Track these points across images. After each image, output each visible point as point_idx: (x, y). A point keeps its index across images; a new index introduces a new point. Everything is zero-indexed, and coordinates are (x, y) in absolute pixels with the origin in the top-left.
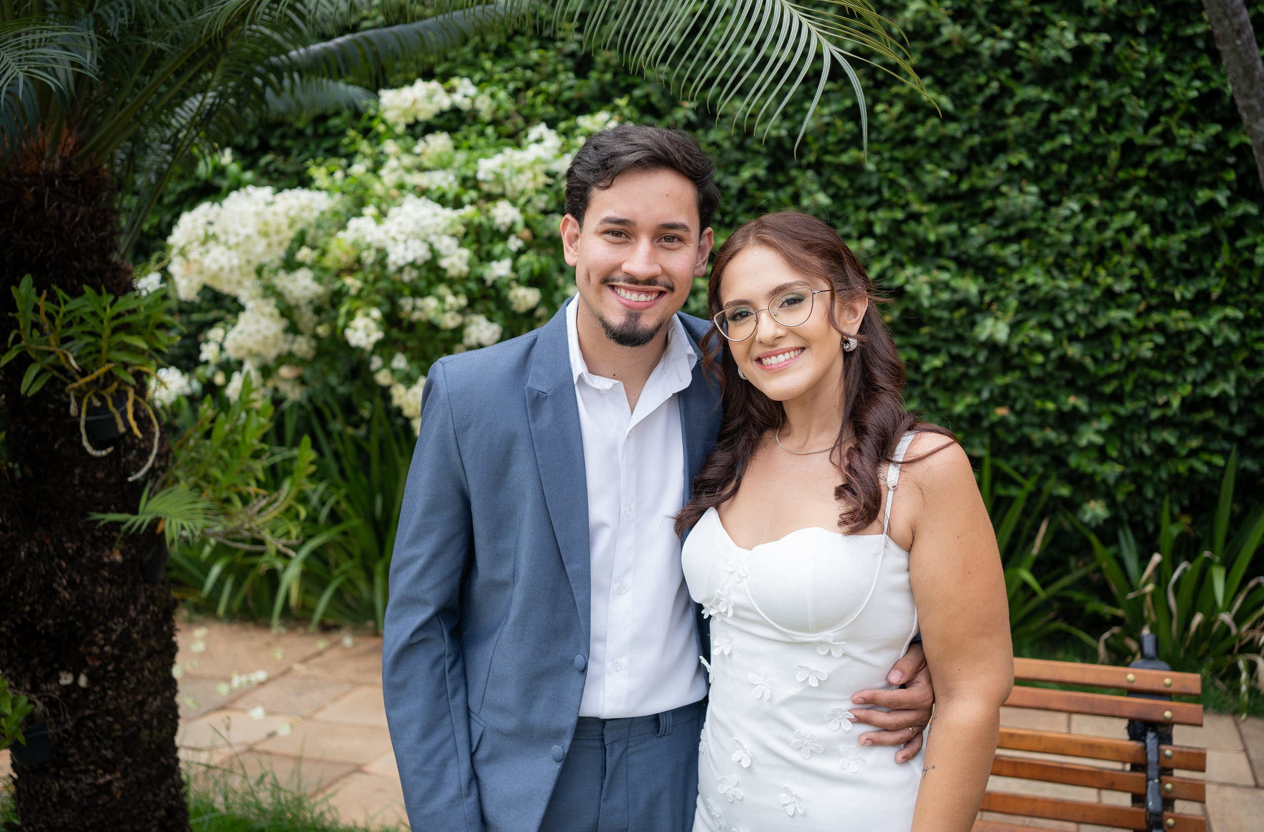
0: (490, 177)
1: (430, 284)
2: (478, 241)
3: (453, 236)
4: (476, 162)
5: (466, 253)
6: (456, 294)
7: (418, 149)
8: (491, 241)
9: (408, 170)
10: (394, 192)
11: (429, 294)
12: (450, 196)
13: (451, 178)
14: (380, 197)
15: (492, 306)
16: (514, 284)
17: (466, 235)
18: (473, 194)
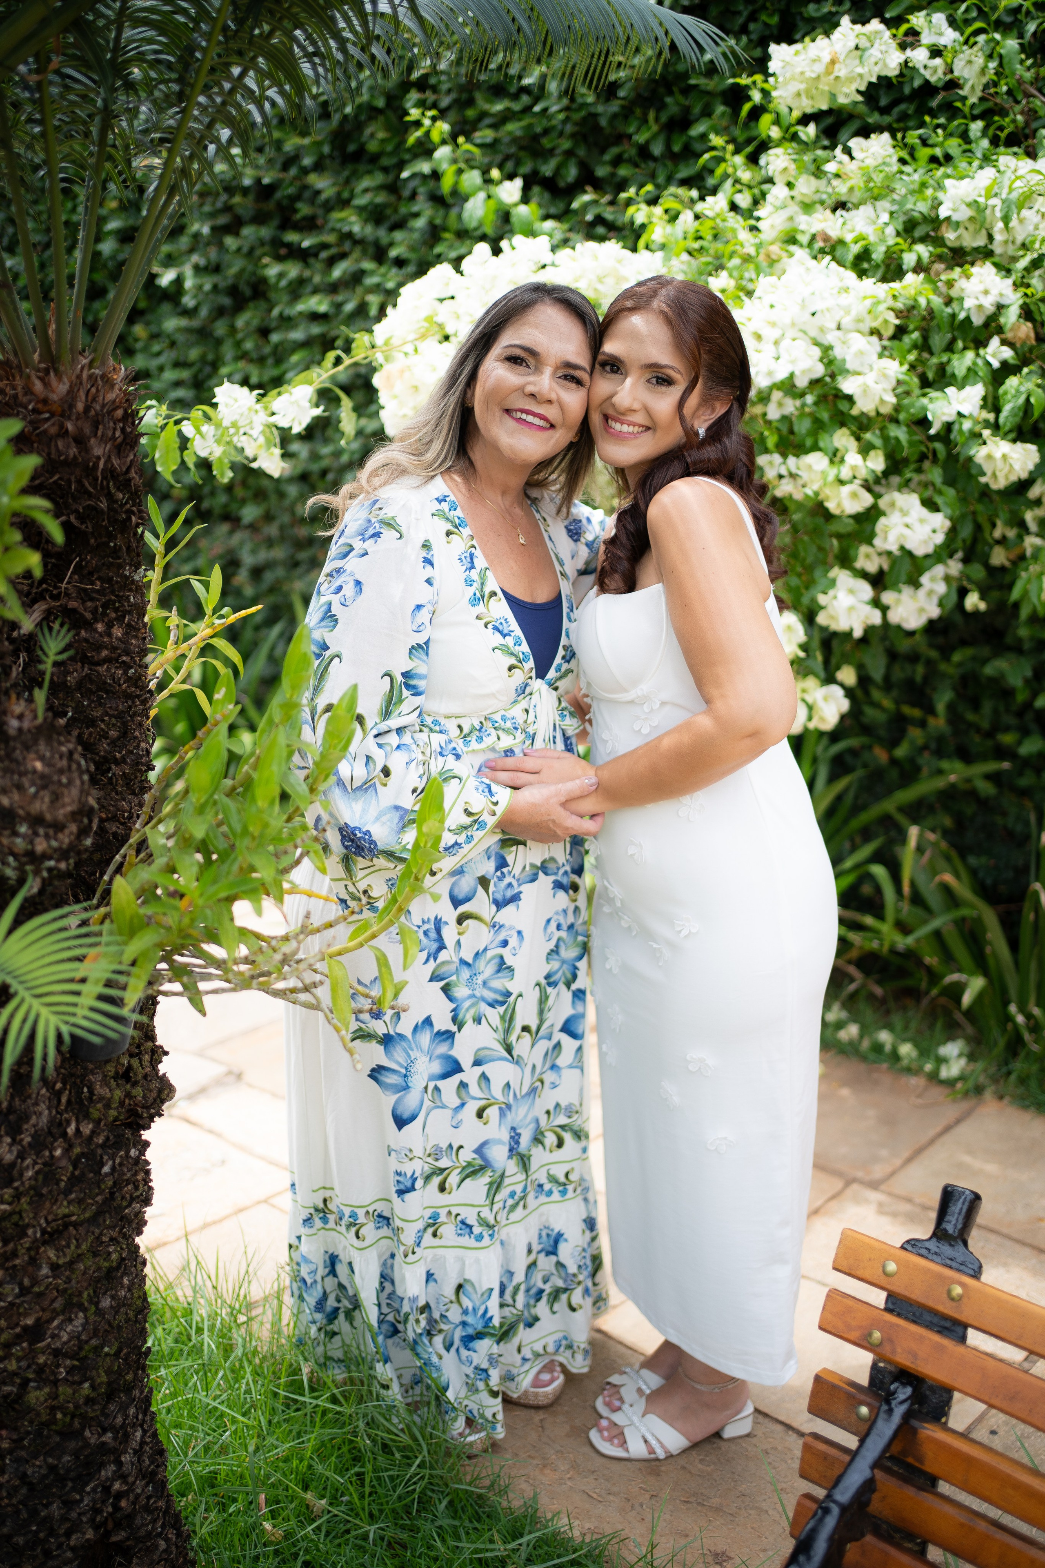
0: (963, 214)
1: (819, 426)
2: (924, 346)
3: (874, 332)
4: (940, 187)
5: (894, 369)
6: (865, 450)
7: (830, 167)
8: (950, 348)
9: (807, 207)
10: (775, 249)
11: (816, 448)
12: (878, 255)
13: (885, 218)
14: (747, 259)
15: (935, 475)
16: (986, 433)
17: (900, 332)
18: (923, 251)
